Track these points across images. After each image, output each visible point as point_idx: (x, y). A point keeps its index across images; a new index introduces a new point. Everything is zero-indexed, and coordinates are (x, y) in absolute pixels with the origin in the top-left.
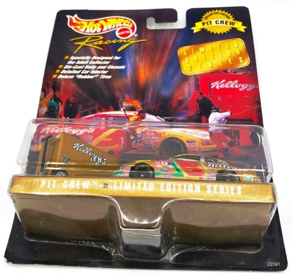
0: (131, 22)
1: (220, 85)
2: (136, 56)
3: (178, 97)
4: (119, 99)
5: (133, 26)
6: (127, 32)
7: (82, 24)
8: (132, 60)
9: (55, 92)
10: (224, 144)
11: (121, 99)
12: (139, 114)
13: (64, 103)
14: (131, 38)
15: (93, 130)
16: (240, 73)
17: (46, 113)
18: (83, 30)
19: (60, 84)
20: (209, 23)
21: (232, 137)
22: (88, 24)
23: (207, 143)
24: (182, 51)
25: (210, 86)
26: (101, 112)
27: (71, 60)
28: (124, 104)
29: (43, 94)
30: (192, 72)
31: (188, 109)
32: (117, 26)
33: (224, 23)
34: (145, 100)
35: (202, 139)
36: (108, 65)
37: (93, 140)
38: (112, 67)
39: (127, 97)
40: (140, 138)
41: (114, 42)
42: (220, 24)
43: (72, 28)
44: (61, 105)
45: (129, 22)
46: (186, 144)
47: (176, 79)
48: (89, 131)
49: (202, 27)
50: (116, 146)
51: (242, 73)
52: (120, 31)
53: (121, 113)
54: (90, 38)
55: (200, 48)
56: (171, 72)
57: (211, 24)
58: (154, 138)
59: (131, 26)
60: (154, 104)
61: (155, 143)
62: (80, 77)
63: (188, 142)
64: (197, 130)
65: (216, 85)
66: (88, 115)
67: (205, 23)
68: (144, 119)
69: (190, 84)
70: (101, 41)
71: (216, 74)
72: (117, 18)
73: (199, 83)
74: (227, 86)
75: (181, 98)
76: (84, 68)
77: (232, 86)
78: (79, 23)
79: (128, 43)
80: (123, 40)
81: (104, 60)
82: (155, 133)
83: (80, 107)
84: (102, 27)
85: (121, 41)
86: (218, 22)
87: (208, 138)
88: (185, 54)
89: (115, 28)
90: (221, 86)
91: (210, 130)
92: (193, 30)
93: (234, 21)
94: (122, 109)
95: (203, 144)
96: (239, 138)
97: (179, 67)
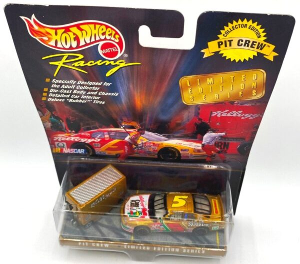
0: (117, 33)
1: (221, 114)
2: (129, 83)
3: (176, 121)
4: (117, 121)
5: (120, 39)
6: (113, 49)
7: (48, 33)
8: (126, 88)
9: (51, 112)
10: (213, 152)
11: (119, 120)
12: (138, 131)
13: (64, 120)
14: (119, 59)
15: (99, 140)
16: (248, 105)
17: (51, 126)
18: (52, 43)
19: (54, 106)
20: (228, 43)
21: (221, 148)
22: (56, 34)
23: (199, 151)
24: (185, 80)
25: (211, 114)
26: (102, 128)
27: (54, 83)
28: (123, 124)
29: (40, 113)
30: (194, 102)
31: (185, 129)
32: (98, 39)
33: (250, 44)
34: (144, 122)
35: (195, 149)
36: (99, 91)
37: (101, 146)
38: (104, 93)
39: (125, 119)
40: (140, 147)
41: (99, 63)
42: (242, 47)
43: (37, 38)
44: (63, 121)
45: (114, 33)
46: (181, 152)
47: (176, 107)
48: (96, 141)
49: (217, 49)
50: (122, 151)
51: (250, 105)
52: (103, 47)
53: (122, 129)
54: (66, 56)
55: (208, 79)
56: (170, 101)
57: (230, 45)
58: (152, 147)
59: (117, 41)
60: (152, 125)
61: (154, 150)
62: (71, 100)
63: (182, 150)
64: (192, 143)
65: (218, 114)
66: (91, 129)
67: (222, 43)
68: (143, 134)
69: (189, 112)
70: (83, 62)
71: (221, 105)
72: (95, 24)
73: (200, 111)
74: (229, 115)
75: (179, 122)
76: (72, 92)
77: (234, 115)
78: (42, 30)
79: (116, 65)
80: (110, 61)
81: (92, 86)
82: (154, 144)
83: (82, 124)
84: (77, 39)
85: (108, 63)
86: (241, 43)
87: (200, 148)
88: (188, 85)
89: (96, 41)
90: (223, 115)
91: (203, 143)
92: (203, 54)
93: (264, 43)
94: (122, 127)
95: (194, 152)
96: (227, 149)
97: (179, 97)
